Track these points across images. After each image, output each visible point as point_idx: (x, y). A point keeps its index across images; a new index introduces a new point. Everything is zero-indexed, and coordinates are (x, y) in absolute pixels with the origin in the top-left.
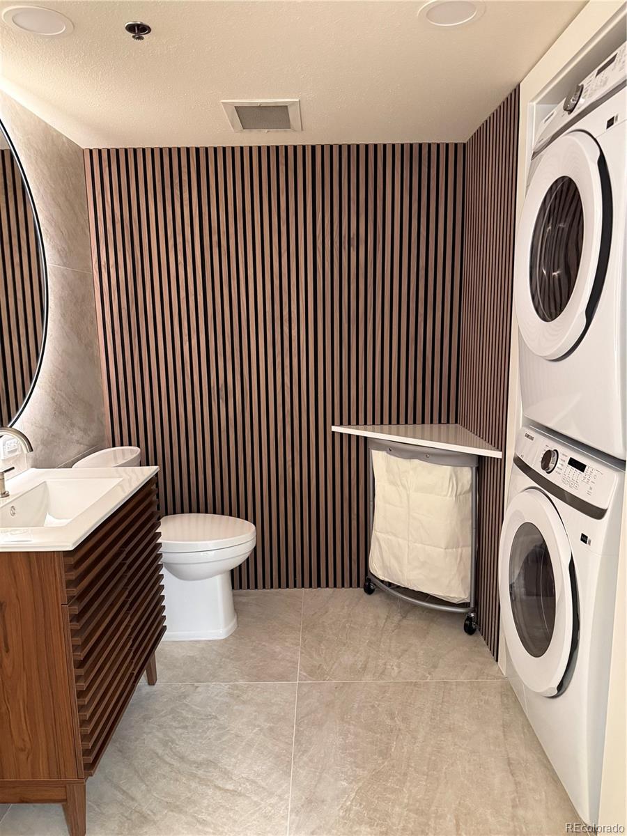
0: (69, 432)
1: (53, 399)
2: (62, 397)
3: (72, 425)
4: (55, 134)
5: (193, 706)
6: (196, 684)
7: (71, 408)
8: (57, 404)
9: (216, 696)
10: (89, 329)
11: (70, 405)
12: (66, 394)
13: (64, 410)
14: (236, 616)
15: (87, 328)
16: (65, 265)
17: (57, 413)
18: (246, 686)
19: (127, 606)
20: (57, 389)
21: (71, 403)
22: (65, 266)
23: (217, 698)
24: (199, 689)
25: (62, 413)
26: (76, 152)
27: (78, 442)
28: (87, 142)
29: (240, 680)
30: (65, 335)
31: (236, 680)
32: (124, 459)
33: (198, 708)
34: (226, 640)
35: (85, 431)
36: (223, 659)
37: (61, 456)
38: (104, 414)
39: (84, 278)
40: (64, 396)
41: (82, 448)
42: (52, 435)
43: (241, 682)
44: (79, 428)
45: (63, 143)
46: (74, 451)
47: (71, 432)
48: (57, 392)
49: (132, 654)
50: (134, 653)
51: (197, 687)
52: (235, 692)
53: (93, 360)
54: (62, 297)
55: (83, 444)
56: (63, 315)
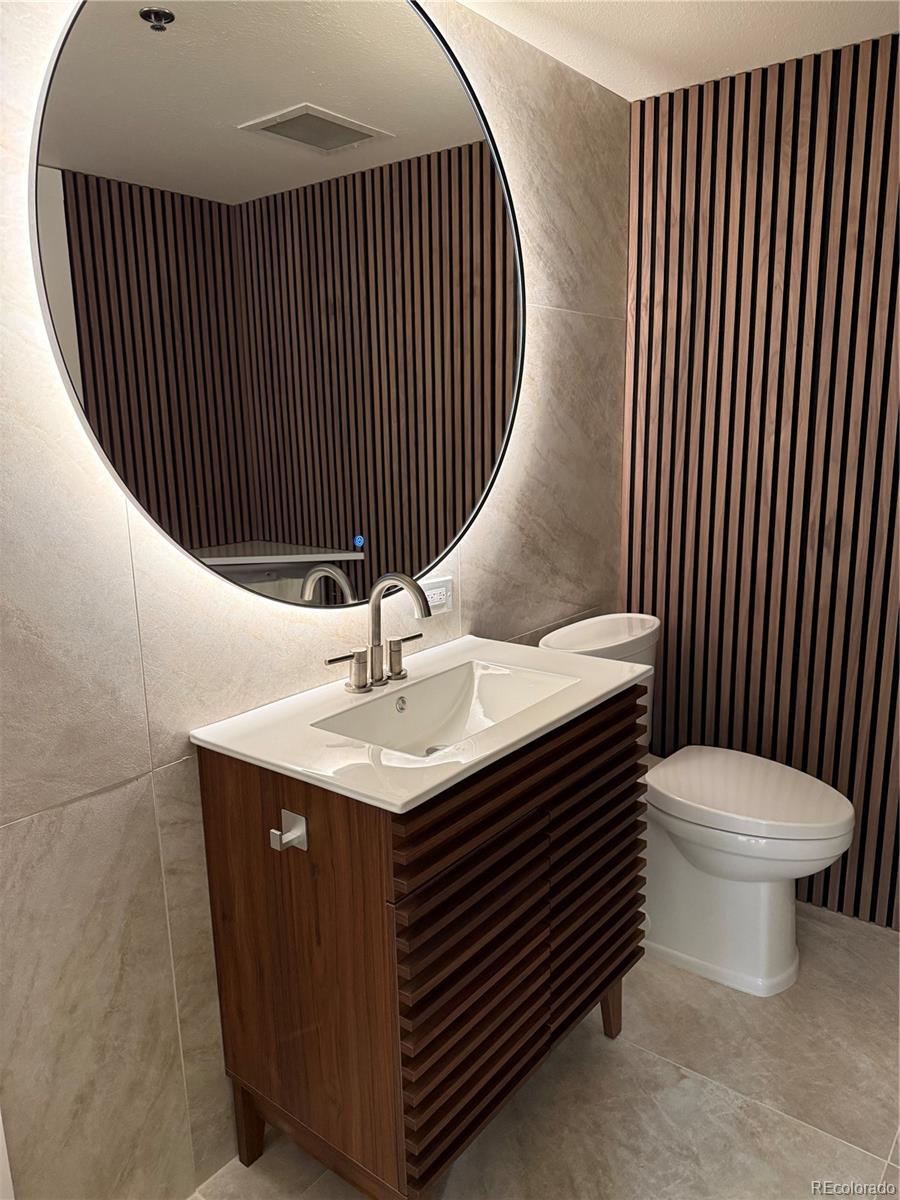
0: (547, 582)
1: (521, 529)
2: (539, 525)
3: (555, 571)
4: (574, 79)
5: (664, 1113)
6: (684, 1070)
7: (555, 544)
8: (528, 536)
9: (713, 1112)
10: (607, 415)
11: (553, 540)
12: (548, 523)
13: (542, 548)
14: (797, 961)
15: (603, 415)
16: (570, 306)
17: (527, 552)
18: (776, 1118)
19: (546, 911)
20: (530, 513)
21: (556, 537)
22: (571, 309)
23: (711, 1117)
24: (685, 1083)
25: (536, 551)
26: (615, 110)
27: (563, 599)
28: (637, 87)
29: (767, 1101)
30: (556, 424)
31: (761, 1099)
32: (630, 635)
33: (672, 1124)
34: (765, 1001)
35: (578, 581)
36: (749, 1040)
37: (527, 618)
38: (617, 557)
39: (607, 329)
40: (545, 525)
41: (570, 609)
42: (514, 585)
43: (767, 1105)
44: (568, 577)
45: (590, 96)
46: (552, 611)
47: (551, 582)
48: (530, 518)
49: (547, 995)
50: (552, 994)
51: (684, 1077)
52: (750, 1121)
53: (609, 467)
54: (559, 363)
55: (572, 603)
56: (557, 392)
